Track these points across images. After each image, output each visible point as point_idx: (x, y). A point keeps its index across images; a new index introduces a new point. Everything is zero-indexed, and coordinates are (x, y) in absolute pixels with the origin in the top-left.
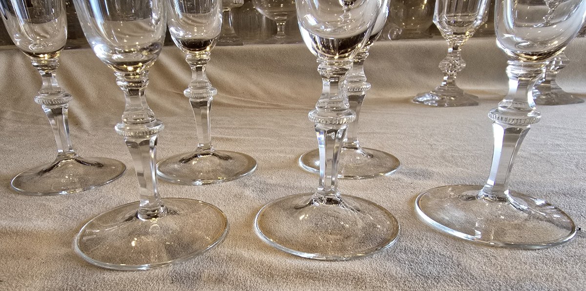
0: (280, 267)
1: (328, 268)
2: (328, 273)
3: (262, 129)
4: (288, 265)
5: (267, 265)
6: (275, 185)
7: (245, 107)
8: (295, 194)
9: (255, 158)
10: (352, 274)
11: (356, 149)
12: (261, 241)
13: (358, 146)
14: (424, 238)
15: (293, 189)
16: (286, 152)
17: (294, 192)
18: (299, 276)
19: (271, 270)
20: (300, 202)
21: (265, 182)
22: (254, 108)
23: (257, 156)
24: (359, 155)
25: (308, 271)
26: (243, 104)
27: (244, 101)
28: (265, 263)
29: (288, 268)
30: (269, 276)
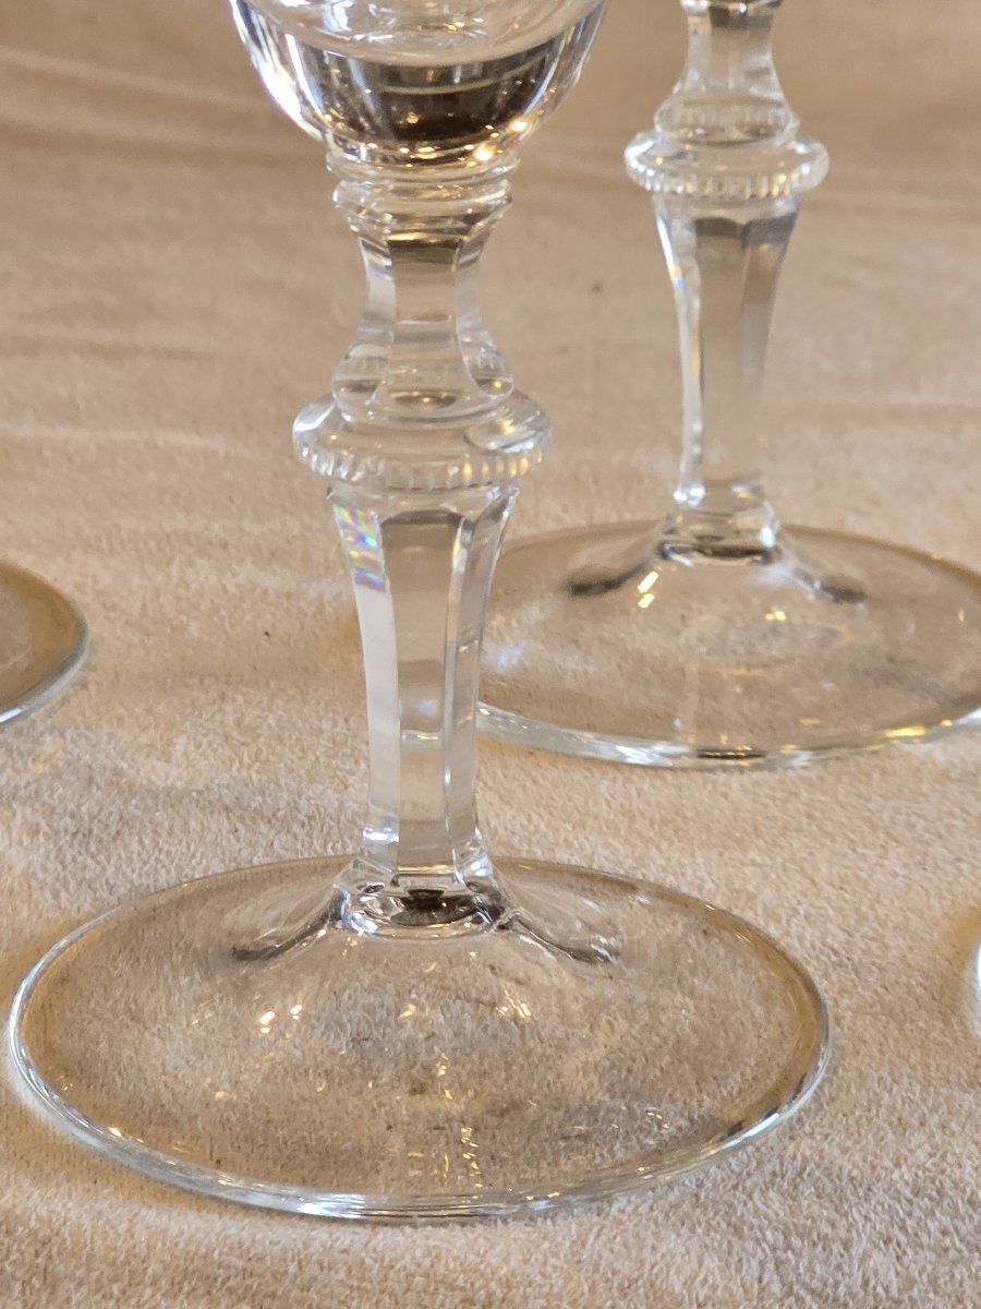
0: (98, 1243)
1: (346, 1251)
2: (342, 1275)
3: (186, 355)
4: (142, 1236)
5: (33, 1233)
6: (175, 799)
7: (91, 145)
8: (286, 855)
9: (84, 601)
10: (460, 1282)
11: (765, 555)
12: (24, 1118)
13: (767, 538)
14: (934, 1120)
15: (285, 825)
16: (306, 560)
17: (284, 847)
18: (186, 1288)
19: (50, 1257)
20: (263, 918)
21: (117, 772)
22: (162, 153)
23: (105, 580)
24: (781, 596)
25: (240, 1264)
26: (87, 121)
27: (97, 95)
28: (26, 1224)
29: (142, 1249)
30: (36, 1282)
